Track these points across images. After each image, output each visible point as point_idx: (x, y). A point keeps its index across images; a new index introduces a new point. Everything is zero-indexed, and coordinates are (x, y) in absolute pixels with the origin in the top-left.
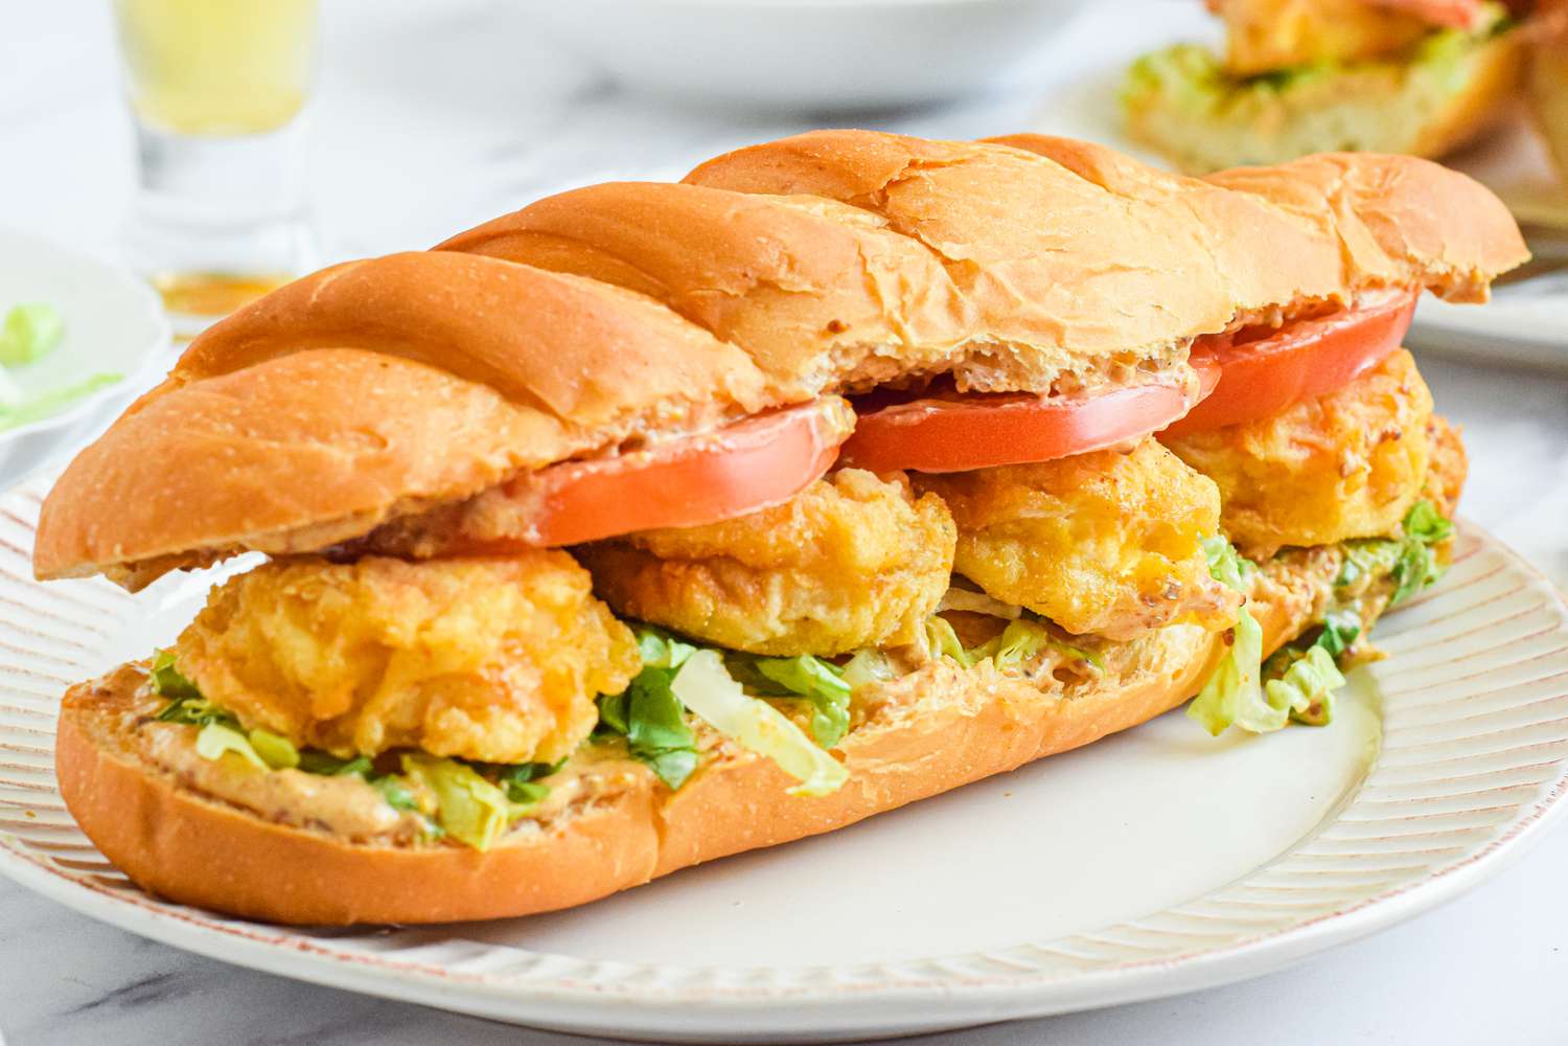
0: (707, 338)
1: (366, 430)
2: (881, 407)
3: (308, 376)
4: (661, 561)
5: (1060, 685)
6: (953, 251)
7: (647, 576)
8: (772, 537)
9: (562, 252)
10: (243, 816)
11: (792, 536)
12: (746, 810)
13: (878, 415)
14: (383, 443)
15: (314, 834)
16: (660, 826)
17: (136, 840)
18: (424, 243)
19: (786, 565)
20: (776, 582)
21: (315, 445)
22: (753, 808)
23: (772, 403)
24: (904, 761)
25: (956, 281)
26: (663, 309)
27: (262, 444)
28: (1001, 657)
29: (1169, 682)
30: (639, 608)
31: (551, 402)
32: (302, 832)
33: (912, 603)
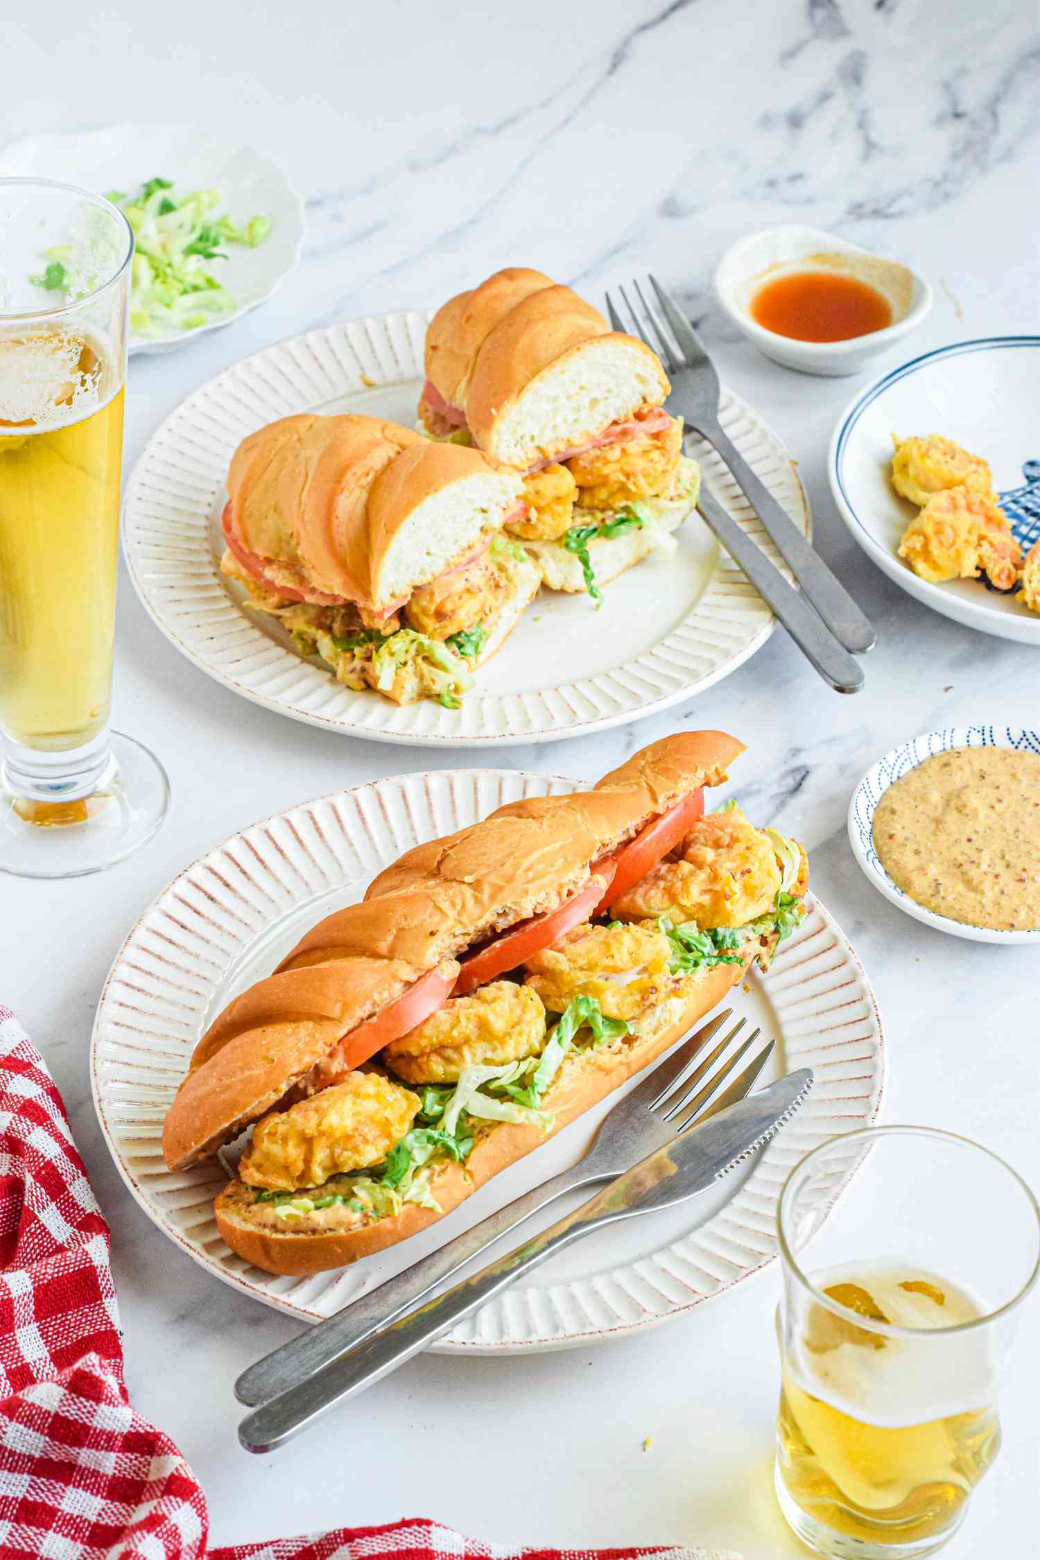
0: (386, 961)
1: (265, 1058)
2: (479, 953)
3: (236, 1048)
4: (416, 1058)
5: (626, 1046)
6: (468, 879)
7: (414, 1067)
8: (455, 1033)
9: (319, 954)
10: (301, 1236)
11: (463, 1029)
12: (503, 1152)
13: (480, 957)
14: (273, 1061)
15: (330, 1234)
16: (470, 1173)
17: (263, 1258)
18: (269, 975)
19: (467, 1041)
20: (465, 1050)
21: (248, 1073)
22: (506, 1149)
23: (421, 974)
24: (565, 1104)
25: (475, 890)
26: (364, 959)
27: (228, 1082)
28: (595, 1046)
29: (678, 1024)
30: (415, 1080)
31: (332, 1016)
32: (325, 1236)
33: (528, 1036)
